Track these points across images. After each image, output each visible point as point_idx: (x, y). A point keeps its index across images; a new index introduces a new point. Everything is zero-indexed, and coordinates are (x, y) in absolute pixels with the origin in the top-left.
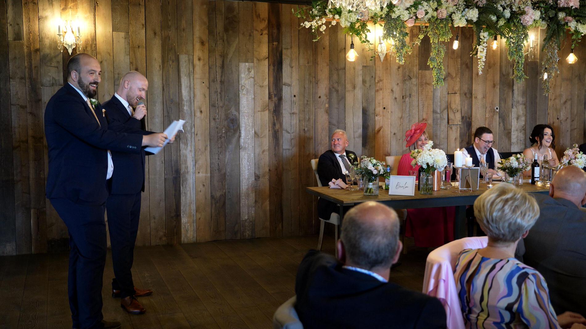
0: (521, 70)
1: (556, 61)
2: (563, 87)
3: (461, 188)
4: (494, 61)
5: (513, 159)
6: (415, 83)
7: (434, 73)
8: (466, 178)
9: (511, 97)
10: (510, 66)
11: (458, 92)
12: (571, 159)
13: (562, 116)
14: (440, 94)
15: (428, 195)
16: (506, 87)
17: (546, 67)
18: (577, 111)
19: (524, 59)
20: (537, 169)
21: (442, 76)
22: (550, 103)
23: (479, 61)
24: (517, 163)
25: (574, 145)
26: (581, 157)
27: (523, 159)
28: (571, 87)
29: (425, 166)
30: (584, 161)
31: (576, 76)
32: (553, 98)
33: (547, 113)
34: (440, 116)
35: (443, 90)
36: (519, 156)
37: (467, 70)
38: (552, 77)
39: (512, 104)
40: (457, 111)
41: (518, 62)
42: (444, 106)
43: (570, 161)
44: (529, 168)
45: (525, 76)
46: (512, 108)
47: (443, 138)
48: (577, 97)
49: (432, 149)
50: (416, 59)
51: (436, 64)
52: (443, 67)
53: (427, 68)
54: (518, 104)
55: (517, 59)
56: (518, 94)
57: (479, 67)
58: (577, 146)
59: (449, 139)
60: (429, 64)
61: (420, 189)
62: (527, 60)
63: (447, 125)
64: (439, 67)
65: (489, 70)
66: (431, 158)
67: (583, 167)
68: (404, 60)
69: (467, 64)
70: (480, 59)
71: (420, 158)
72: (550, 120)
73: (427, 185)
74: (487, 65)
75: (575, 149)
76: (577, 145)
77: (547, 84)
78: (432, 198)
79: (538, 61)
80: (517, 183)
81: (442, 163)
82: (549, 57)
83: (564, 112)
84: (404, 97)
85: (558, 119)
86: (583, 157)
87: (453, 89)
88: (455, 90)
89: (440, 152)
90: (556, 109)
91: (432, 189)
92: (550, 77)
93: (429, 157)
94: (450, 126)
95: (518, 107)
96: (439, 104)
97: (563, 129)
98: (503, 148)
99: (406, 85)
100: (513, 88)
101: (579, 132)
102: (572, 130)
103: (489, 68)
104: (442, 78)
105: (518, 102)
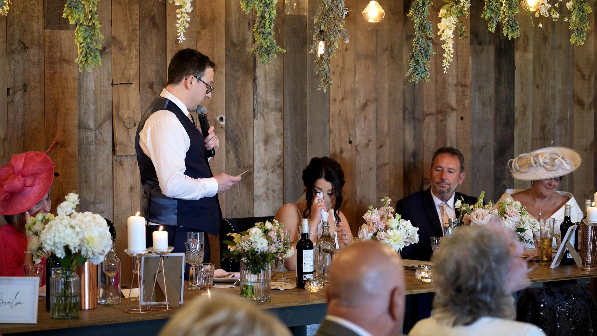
0: (270, 33)
1: (343, 15)
2: (360, 73)
3: (144, 301)
4: (213, 13)
5: (255, 232)
6: (36, 59)
7: (79, 36)
8: (155, 278)
9: (252, 93)
10: (247, 24)
11: (136, 82)
12: (378, 231)
13: (359, 138)
14: (93, 86)
15: (69, 321)
16: (239, 71)
17: (322, 28)
18: (389, 125)
19: (275, 11)
20: (308, 255)
21: (97, 43)
22: (334, 108)
23: (177, 11)
24: (265, 242)
25: (382, 200)
26: (398, 226)
27: (278, 232)
28: (375, 74)
29: (60, 254)
30: (404, 234)
31: (385, 50)
32: (339, 97)
33: (327, 128)
34: (96, 136)
35: (100, 75)
36: (268, 225)
37: (155, 31)
38: (334, 51)
39: (254, 110)
40: (132, 125)
41: (263, 17)
42: (104, 111)
43: (375, 234)
44: (292, 252)
45: (278, 47)
46: (254, 117)
47: (103, 187)
48: (387, 94)
49: (75, 213)
50: (38, 4)
51: (82, 16)
52: (100, 24)
53: (64, 24)
54: (265, 110)
55: (261, 9)
56: (266, 87)
57: (178, 25)
58: (389, 203)
59: (116, 189)
60: (67, 16)
61: (51, 307)
62: (283, 11)
63: (111, 157)
64: (90, 24)
65: (203, 32)
66: (76, 235)
67: (402, 247)
68: (9, 5)
69: (153, 18)
70: (180, 7)
71: (50, 235)
72: (334, 144)
73: (66, 298)
74: (198, 20)
75: (385, 208)
76: (389, 201)
77: (325, 66)
78: (78, 326)
79: (306, 14)
80: (267, 286)
81: (101, 245)
82: (327, 7)
83: (363, 127)
84: (11, 91)
85: (350, 142)
86: (401, 227)
87: (123, 74)
88: (128, 76)
89: (94, 218)
90: (346, 121)
91: (79, 305)
92: (330, 50)
93: (69, 231)
94: (119, 160)
95: (265, 116)
96: (92, 107)
97: (362, 165)
98: (235, 207)
99: (15, 62)
100: (255, 72)
101: (395, 172)
102: (379, 167)
103: (202, 29)
104: (97, 49)
105: (266, 105)
